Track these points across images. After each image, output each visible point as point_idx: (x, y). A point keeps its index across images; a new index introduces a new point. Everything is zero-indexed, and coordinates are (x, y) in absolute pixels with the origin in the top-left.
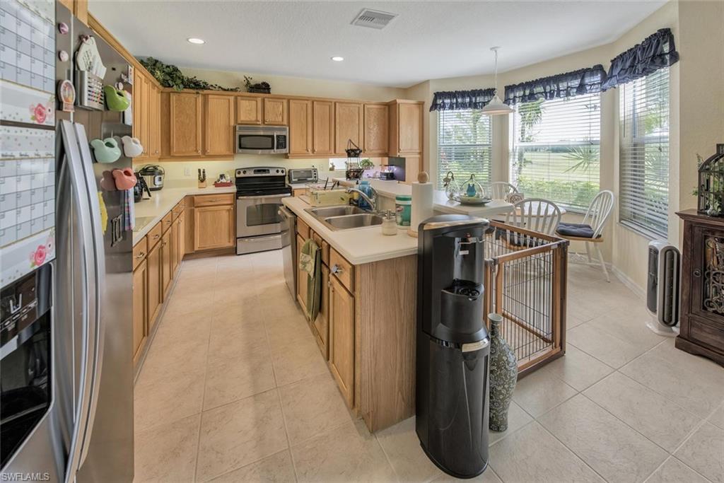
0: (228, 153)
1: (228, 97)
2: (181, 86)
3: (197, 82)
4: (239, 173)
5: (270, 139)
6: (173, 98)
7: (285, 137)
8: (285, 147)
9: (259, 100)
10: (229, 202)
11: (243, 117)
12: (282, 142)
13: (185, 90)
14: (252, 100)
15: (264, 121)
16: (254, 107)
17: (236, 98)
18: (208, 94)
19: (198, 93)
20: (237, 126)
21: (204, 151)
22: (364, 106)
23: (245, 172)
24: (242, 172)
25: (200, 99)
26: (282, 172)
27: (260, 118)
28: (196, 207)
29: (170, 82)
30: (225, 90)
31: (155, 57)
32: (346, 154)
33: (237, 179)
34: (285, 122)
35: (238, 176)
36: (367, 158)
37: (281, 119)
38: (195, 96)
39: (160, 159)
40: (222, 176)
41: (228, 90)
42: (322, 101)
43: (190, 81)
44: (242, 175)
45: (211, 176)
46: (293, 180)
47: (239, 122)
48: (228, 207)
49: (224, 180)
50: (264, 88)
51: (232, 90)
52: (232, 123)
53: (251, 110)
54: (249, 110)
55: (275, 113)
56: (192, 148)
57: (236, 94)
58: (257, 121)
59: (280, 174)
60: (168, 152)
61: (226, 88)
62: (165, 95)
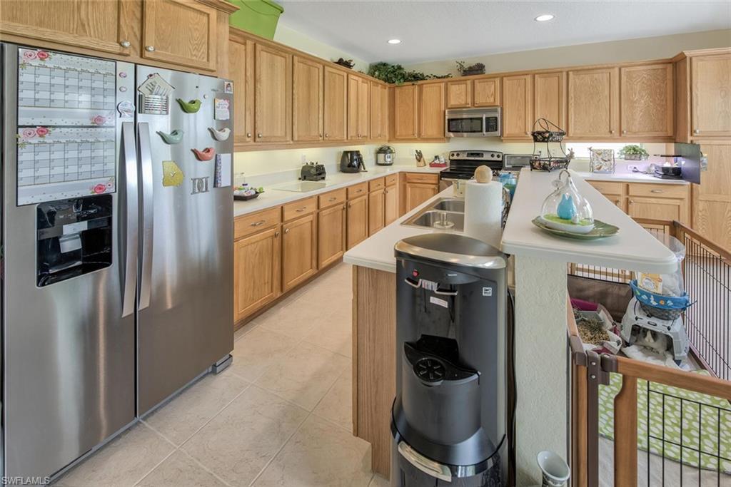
0: (439, 136)
1: (440, 84)
2: (402, 80)
3: (416, 74)
4: (453, 155)
5: (479, 121)
6: (398, 91)
7: (496, 118)
8: (496, 130)
9: (469, 82)
10: (434, 182)
11: (453, 102)
12: (492, 125)
13: (406, 83)
14: (461, 84)
15: (473, 103)
16: (464, 90)
17: (447, 84)
18: (422, 84)
19: (413, 84)
20: (447, 111)
21: (419, 134)
22: (620, 70)
23: (458, 155)
24: (455, 154)
25: (417, 89)
26: (498, 156)
27: (469, 101)
28: (409, 183)
29: (394, 79)
30: (439, 78)
31: (384, 61)
32: (532, 138)
33: (452, 161)
34: (498, 103)
35: (451, 158)
36: (634, 144)
37: (492, 100)
38: (412, 87)
39: (389, 141)
40: (436, 157)
41: (442, 77)
42: (547, 73)
43: (410, 75)
44: (455, 157)
45: (428, 157)
46: (506, 166)
47: (449, 106)
48: (433, 186)
49: (437, 162)
50: (478, 69)
51: (445, 77)
52: (443, 109)
53: (461, 93)
54: (459, 95)
55: (486, 93)
56: (411, 132)
57: (446, 80)
58: (466, 104)
59: (495, 158)
60: (394, 137)
61: (440, 76)
62: (392, 90)
